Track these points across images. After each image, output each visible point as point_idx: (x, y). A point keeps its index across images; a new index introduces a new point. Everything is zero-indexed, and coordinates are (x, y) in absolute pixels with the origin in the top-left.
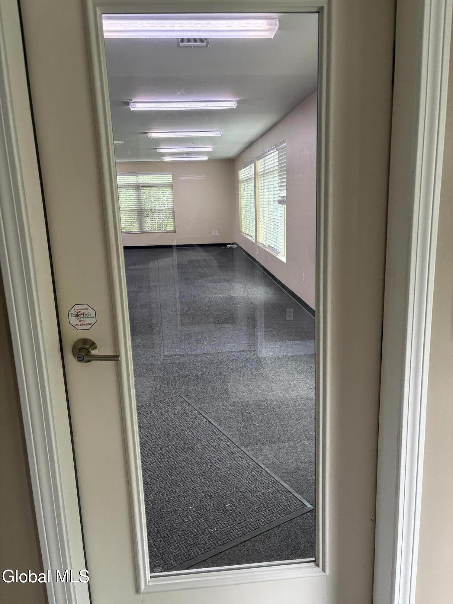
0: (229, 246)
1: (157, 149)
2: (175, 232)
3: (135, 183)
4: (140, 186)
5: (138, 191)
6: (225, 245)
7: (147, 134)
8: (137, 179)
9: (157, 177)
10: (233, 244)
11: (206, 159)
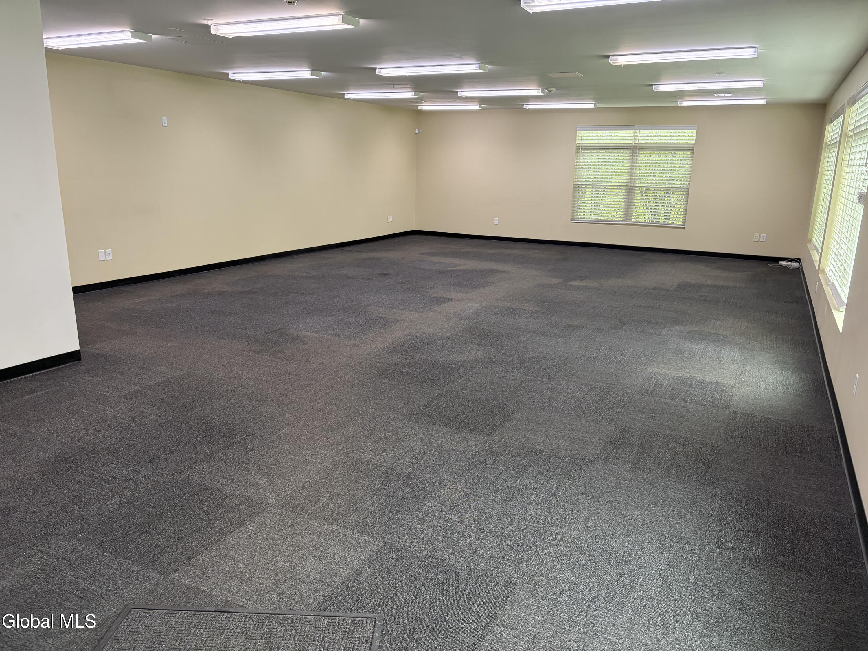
0: (784, 263)
1: (652, 85)
2: (684, 228)
3: (631, 142)
4: (638, 148)
5: (633, 156)
6: (776, 260)
7: (609, 58)
8: (635, 136)
9: (671, 134)
10: (791, 260)
11: (763, 102)
